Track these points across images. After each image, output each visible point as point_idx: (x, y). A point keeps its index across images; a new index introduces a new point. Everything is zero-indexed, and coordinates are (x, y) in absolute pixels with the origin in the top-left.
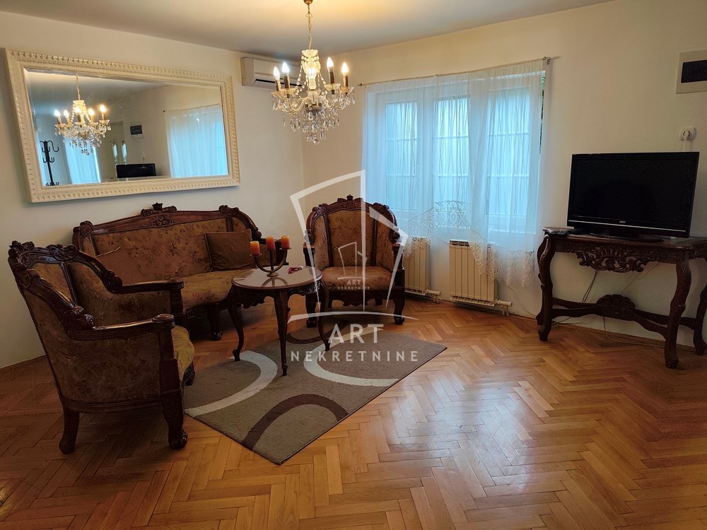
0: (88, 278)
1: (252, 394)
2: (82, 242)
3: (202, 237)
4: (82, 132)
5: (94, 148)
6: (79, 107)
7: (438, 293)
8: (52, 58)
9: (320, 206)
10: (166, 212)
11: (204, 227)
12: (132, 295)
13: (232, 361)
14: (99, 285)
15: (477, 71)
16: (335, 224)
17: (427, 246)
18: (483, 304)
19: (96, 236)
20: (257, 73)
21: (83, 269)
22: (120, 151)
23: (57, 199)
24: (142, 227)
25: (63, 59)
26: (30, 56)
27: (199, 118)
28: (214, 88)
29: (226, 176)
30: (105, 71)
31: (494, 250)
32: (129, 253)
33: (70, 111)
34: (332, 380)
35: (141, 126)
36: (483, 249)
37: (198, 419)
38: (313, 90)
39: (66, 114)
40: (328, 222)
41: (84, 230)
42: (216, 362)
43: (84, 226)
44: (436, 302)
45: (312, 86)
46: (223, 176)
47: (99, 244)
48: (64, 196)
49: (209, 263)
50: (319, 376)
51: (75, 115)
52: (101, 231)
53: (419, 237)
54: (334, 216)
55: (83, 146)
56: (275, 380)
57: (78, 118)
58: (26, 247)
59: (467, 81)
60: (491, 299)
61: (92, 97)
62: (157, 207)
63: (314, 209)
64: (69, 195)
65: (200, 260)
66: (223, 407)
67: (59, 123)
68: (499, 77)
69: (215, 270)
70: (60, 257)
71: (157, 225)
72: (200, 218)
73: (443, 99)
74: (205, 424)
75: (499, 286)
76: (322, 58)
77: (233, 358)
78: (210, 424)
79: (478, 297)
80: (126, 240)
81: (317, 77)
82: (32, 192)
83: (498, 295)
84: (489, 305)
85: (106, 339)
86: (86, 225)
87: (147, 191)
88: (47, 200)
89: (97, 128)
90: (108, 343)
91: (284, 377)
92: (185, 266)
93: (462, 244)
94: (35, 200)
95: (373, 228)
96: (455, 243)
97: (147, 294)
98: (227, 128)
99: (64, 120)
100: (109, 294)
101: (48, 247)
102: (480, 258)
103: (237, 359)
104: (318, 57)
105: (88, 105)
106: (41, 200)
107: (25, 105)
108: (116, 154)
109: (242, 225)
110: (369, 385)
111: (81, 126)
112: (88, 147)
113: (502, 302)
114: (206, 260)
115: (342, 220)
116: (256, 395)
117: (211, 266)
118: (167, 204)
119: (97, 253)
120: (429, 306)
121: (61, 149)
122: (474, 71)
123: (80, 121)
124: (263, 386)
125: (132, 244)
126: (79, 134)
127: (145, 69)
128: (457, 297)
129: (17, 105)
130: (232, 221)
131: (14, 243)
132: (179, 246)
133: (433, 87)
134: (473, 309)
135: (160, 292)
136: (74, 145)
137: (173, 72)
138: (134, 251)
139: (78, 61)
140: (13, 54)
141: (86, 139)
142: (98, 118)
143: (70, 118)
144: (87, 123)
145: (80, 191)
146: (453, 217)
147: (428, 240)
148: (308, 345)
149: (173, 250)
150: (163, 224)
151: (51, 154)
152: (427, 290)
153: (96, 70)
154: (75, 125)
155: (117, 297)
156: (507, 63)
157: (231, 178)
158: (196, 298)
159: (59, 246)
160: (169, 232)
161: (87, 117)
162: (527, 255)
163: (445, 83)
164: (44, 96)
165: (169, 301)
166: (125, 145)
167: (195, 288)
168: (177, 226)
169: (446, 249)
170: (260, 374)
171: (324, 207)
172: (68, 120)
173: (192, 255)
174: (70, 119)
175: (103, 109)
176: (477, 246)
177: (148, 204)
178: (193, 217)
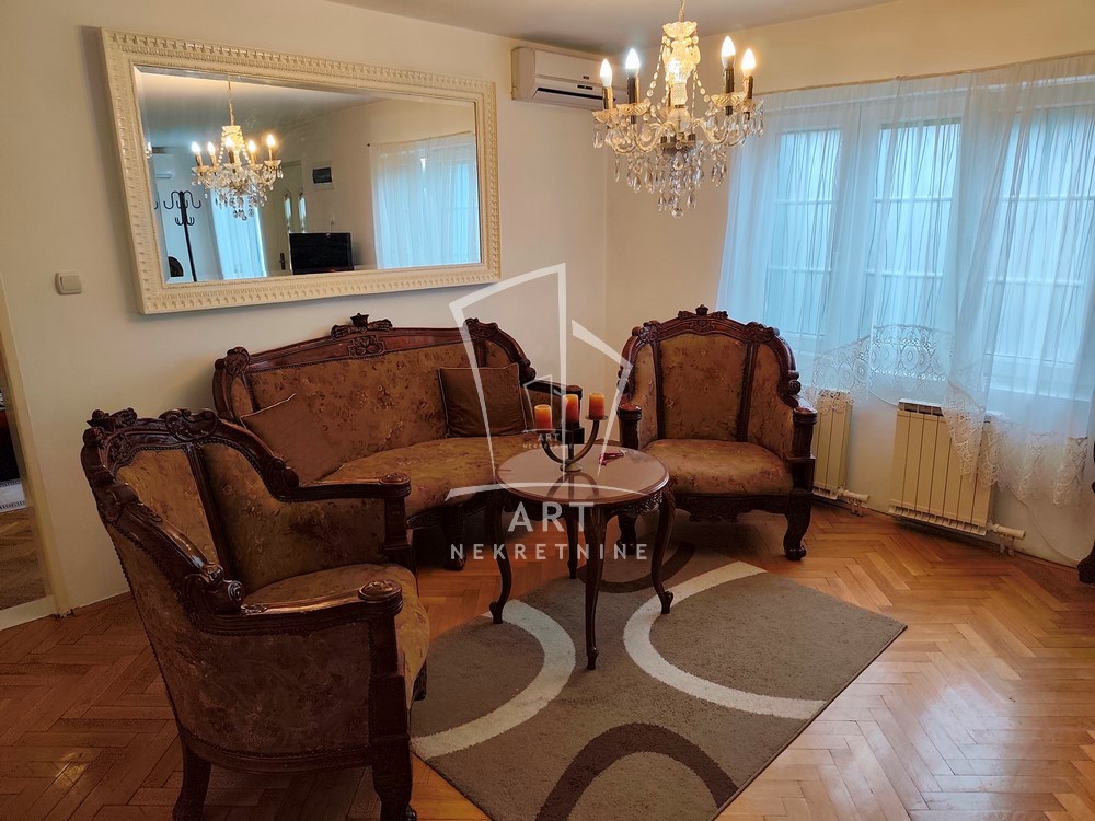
0: (236, 473)
1: (532, 711)
2: (229, 388)
3: (433, 376)
4: (237, 181)
5: (256, 210)
6: (232, 137)
7: (863, 497)
8: (184, 47)
9: (645, 325)
10: (374, 330)
11: (437, 357)
12: (316, 505)
13: (486, 625)
14: (256, 486)
15: (991, 69)
16: (673, 359)
17: (849, 408)
18: (960, 528)
19: (254, 375)
20: (541, 76)
21: (230, 458)
22: (295, 209)
23: (188, 307)
24: (333, 358)
25: (202, 49)
26: (145, 43)
27: (427, 157)
28: (462, 104)
29: (477, 265)
30: (276, 73)
31: (997, 428)
32: (309, 405)
33: (218, 143)
34: (689, 691)
35: (329, 169)
36: (975, 424)
37: (432, 764)
38: (680, 107)
39: (211, 148)
40: (659, 355)
41: (233, 365)
42: (459, 622)
43: (234, 357)
44: (856, 513)
45: (680, 99)
46: (471, 266)
47: (259, 388)
48: (200, 301)
49: (443, 423)
50: (660, 678)
51: (225, 150)
52: (263, 364)
53: (833, 389)
54: (671, 345)
55: (236, 205)
56: (574, 680)
57: (230, 157)
58: (119, 421)
59: (966, 89)
60: (980, 520)
61: (254, 118)
62: (359, 320)
63: (635, 332)
64: (209, 300)
65: (428, 417)
66: (481, 739)
67: (199, 165)
68: (1041, 82)
69: (453, 434)
70: (186, 435)
71: (358, 353)
72: (431, 340)
73: (908, 125)
74: (449, 781)
75: (999, 497)
76: (707, 38)
77: (489, 615)
78: (458, 785)
79: (951, 515)
80: (305, 380)
81: (690, 80)
82: (145, 295)
83: (993, 516)
84: (974, 531)
85: (266, 633)
86: (237, 354)
87: (344, 293)
88: (170, 308)
89: (261, 173)
90: (270, 641)
91: (592, 674)
92: (403, 427)
93: (925, 410)
94: (149, 309)
95: (745, 370)
96: (910, 408)
97: (343, 504)
98: (483, 178)
99: (207, 160)
100: (273, 504)
101: (162, 416)
102: (967, 445)
103: (498, 619)
104: (696, 38)
105: (246, 134)
106: (161, 309)
107: (135, 134)
108: (288, 213)
109: (502, 356)
110: (766, 712)
111: (234, 171)
112: (245, 208)
113: (1002, 529)
114: (439, 416)
115: (685, 352)
116: (542, 714)
117: (447, 427)
118: (375, 314)
119: (256, 407)
120: (842, 520)
121: (205, 206)
122: (983, 70)
123: (232, 161)
124: (552, 692)
125: (314, 388)
126: (232, 185)
127: (347, 69)
128: (904, 509)
129: (121, 134)
130: (485, 347)
131: (96, 414)
132: (395, 391)
133: (889, 101)
134: (935, 535)
135: (366, 501)
136: (223, 203)
137: (394, 74)
138: (318, 401)
139: (229, 53)
140: (114, 39)
141: (241, 193)
142: (262, 157)
143: (217, 155)
144: (245, 164)
145: (229, 292)
146: (910, 356)
147: (851, 396)
148: (625, 595)
149: (383, 399)
150: (367, 352)
151: (190, 212)
152: (841, 491)
153: (260, 70)
154: (225, 168)
155: (288, 508)
156: (1065, 53)
157: (485, 268)
158: (424, 495)
159: (184, 413)
160: (378, 366)
161: (245, 154)
162: (1074, 443)
163: (915, 94)
164: (167, 117)
165: (382, 518)
166: (303, 200)
167: (422, 475)
168: (391, 357)
169: (891, 416)
170: (542, 659)
171: (654, 328)
172: (214, 159)
173: (415, 407)
174: (218, 158)
175: (271, 141)
176: (961, 417)
177: (342, 315)
178: (418, 339)
